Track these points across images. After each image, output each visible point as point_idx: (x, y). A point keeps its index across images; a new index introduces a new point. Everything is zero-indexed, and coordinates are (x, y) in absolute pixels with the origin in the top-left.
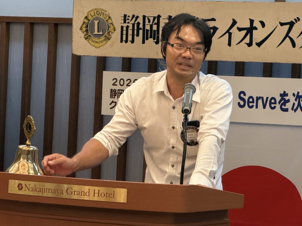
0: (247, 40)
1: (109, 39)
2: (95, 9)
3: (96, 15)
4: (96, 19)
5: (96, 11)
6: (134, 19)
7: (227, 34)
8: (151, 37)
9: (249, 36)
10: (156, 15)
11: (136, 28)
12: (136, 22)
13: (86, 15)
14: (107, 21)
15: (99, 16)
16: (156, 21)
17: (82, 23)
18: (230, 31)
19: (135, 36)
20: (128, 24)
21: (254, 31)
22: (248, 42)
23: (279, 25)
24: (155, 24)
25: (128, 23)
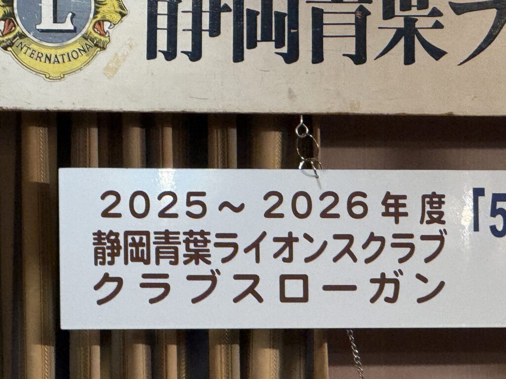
1: (102, 46)
8: (266, 38)
11: (210, 8)
19: (205, 35)
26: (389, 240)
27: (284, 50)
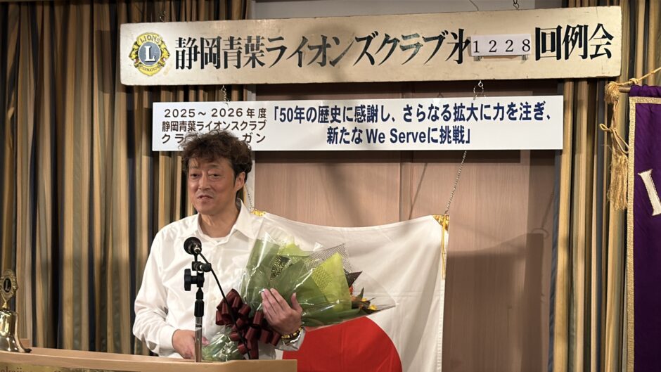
0: (320, 59)
1: (163, 66)
2: (146, 34)
3: (147, 41)
4: (148, 44)
5: (146, 36)
6: (191, 42)
7: (297, 53)
8: (211, 61)
9: (321, 55)
10: (216, 37)
11: (194, 53)
12: (193, 46)
13: (136, 40)
14: (159, 46)
15: (151, 41)
16: (216, 43)
17: (131, 49)
18: (301, 50)
19: (193, 61)
20: (184, 49)
21: (327, 49)
22: (321, 61)
23: (355, 41)
24: (215, 46)
25: (184, 47)
26: (249, 123)
27: (216, 65)
